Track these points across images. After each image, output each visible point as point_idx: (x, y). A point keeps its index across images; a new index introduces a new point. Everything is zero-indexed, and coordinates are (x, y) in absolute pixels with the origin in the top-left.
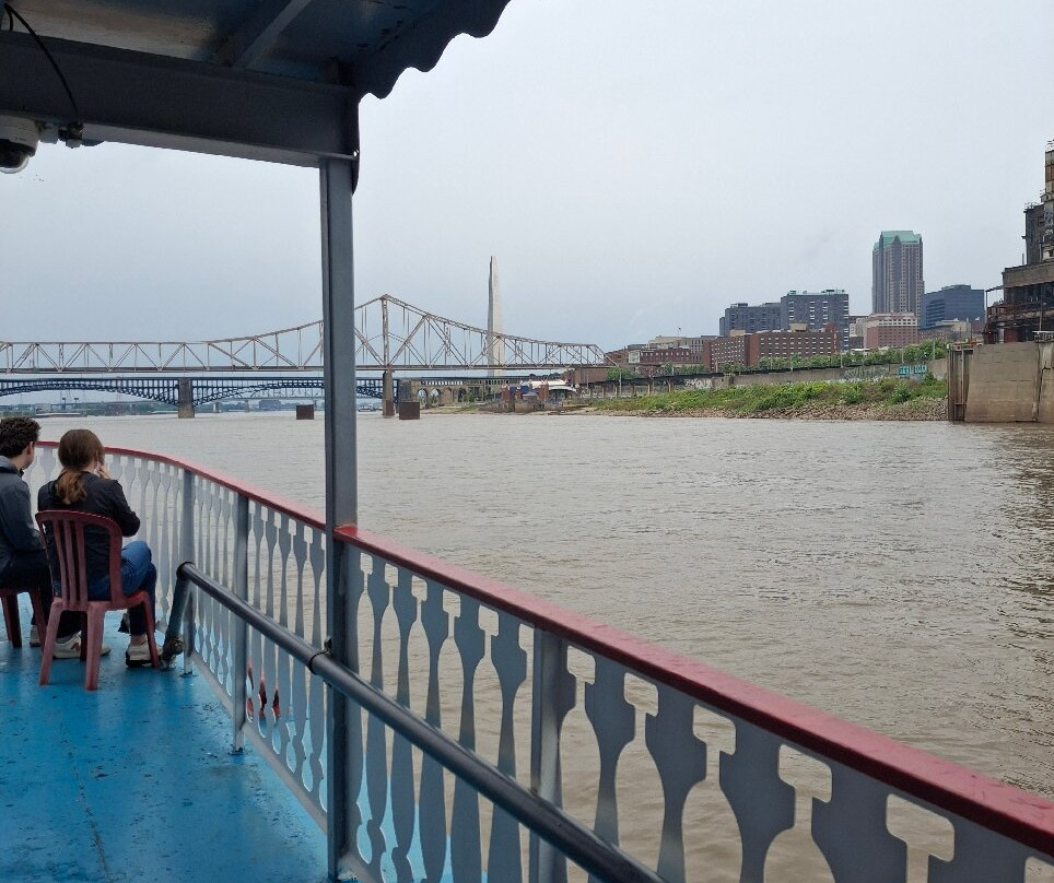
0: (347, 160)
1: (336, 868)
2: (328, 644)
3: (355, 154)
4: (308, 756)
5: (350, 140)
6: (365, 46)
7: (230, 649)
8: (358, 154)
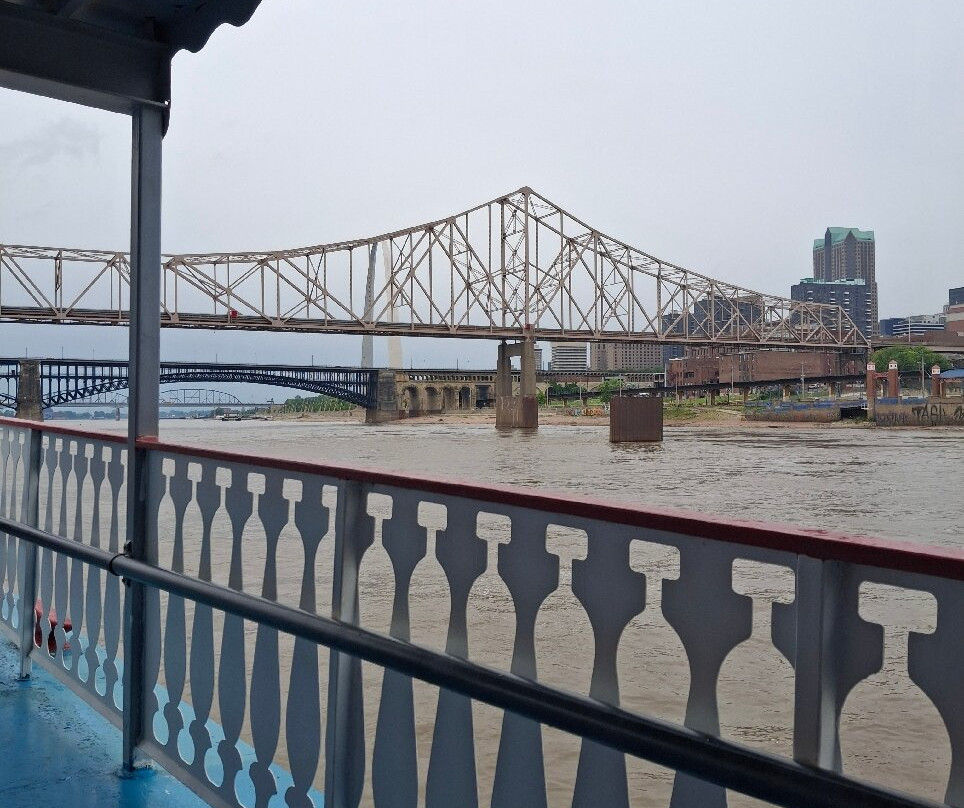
0: (158, 107)
1: (131, 757)
2: (128, 548)
3: (166, 103)
4: (101, 663)
5: (162, 89)
6: (180, 7)
7: (16, 583)
8: (170, 103)
